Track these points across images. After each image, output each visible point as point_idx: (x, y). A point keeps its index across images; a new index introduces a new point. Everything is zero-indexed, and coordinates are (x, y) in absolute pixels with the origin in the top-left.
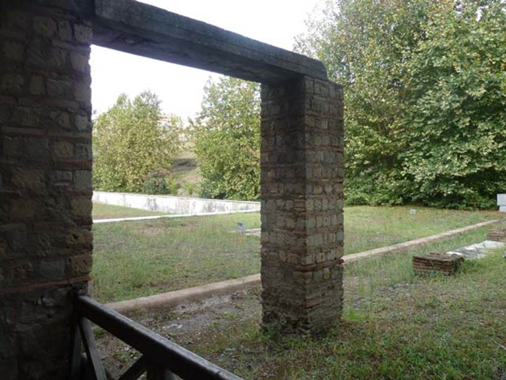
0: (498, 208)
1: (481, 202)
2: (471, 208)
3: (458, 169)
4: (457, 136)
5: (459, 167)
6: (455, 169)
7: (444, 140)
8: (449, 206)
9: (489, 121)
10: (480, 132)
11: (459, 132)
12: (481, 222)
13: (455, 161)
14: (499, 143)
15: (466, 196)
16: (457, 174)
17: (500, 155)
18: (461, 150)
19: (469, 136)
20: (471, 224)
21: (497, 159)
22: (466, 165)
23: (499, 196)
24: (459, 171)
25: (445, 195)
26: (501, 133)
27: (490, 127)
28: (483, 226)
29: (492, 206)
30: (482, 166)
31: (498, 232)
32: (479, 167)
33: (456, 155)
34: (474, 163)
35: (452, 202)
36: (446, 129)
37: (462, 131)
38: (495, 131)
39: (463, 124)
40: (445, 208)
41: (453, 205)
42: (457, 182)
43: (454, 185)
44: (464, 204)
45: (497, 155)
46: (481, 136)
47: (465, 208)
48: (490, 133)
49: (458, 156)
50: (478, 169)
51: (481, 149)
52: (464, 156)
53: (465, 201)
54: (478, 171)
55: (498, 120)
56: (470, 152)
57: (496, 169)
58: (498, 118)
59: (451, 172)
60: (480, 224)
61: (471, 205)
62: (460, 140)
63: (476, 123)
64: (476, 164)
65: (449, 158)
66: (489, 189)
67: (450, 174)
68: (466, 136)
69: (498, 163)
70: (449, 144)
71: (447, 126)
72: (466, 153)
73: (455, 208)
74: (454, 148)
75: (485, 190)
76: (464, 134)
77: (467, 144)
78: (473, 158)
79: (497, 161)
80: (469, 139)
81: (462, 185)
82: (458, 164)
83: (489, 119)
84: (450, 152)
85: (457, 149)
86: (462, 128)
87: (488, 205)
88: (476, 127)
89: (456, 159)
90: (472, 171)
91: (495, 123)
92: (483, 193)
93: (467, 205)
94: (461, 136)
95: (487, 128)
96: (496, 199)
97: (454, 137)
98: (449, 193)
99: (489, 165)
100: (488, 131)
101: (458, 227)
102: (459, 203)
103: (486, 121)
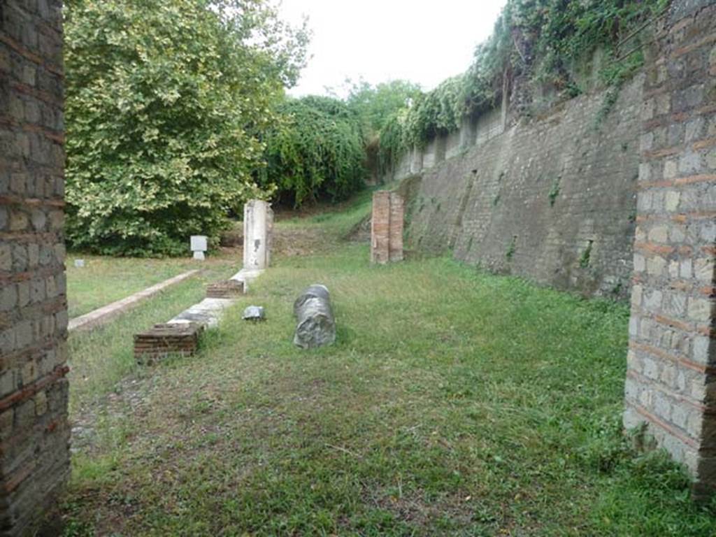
0: (191, 254)
1: (171, 246)
2: (160, 255)
3: (143, 200)
4: (140, 153)
5: (144, 197)
6: (138, 200)
7: (123, 157)
8: (130, 253)
9: (182, 138)
10: (172, 151)
11: (142, 148)
12: (180, 273)
13: (138, 188)
14: (194, 169)
15: (152, 239)
16: (141, 208)
17: (194, 186)
18: (147, 175)
19: (156, 155)
20: (170, 276)
21: (189, 190)
22: (153, 197)
23: (193, 238)
24: (144, 203)
25: (124, 237)
26: (197, 156)
27: (184, 147)
28: (185, 279)
29: (185, 252)
30: (174, 198)
31: (219, 286)
32: (170, 200)
33: (140, 181)
34: (164, 194)
35: (133, 248)
36: (126, 140)
37: (147, 147)
38: (189, 152)
39: (150, 136)
40: (123, 256)
41: (136, 252)
42: (142, 219)
43: (137, 223)
44: (150, 249)
45: (191, 185)
46: (172, 156)
47: (152, 256)
48: (183, 155)
49: (142, 183)
50: (169, 203)
51: (172, 175)
52: (150, 184)
53: (151, 246)
54: (169, 206)
55: (193, 139)
56: (157, 178)
57: (190, 204)
58: (192, 136)
59: (133, 205)
60: (181, 277)
61: (160, 251)
62: (144, 159)
63: (165, 138)
64: (166, 195)
65: (129, 184)
66: (180, 230)
67: (131, 207)
68: (152, 155)
69: (192, 197)
70: (129, 164)
71: (126, 137)
72: (152, 180)
73: (137, 256)
74: (137, 171)
75: (176, 231)
76: (150, 152)
77: (154, 167)
78: (162, 187)
79: (190, 193)
80: (156, 160)
81: (148, 223)
82: (143, 194)
83: (182, 135)
84: (131, 176)
85: (141, 172)
86: (147, 143)
87: (181, 250)
88: (166, 144)
89: (139, 187)
90: (161, 205)
91: (189, 142)
92: (173, 235)
93: (154, 252)
94: (145, 153)
95: (180, 147)
96: (189, 242)
97: (135, 154)
98: (131, 234)
99: (182, 198)
100: (181, 151)
101: (154, 282)
102: (143, 249)
103: (178, 137)
